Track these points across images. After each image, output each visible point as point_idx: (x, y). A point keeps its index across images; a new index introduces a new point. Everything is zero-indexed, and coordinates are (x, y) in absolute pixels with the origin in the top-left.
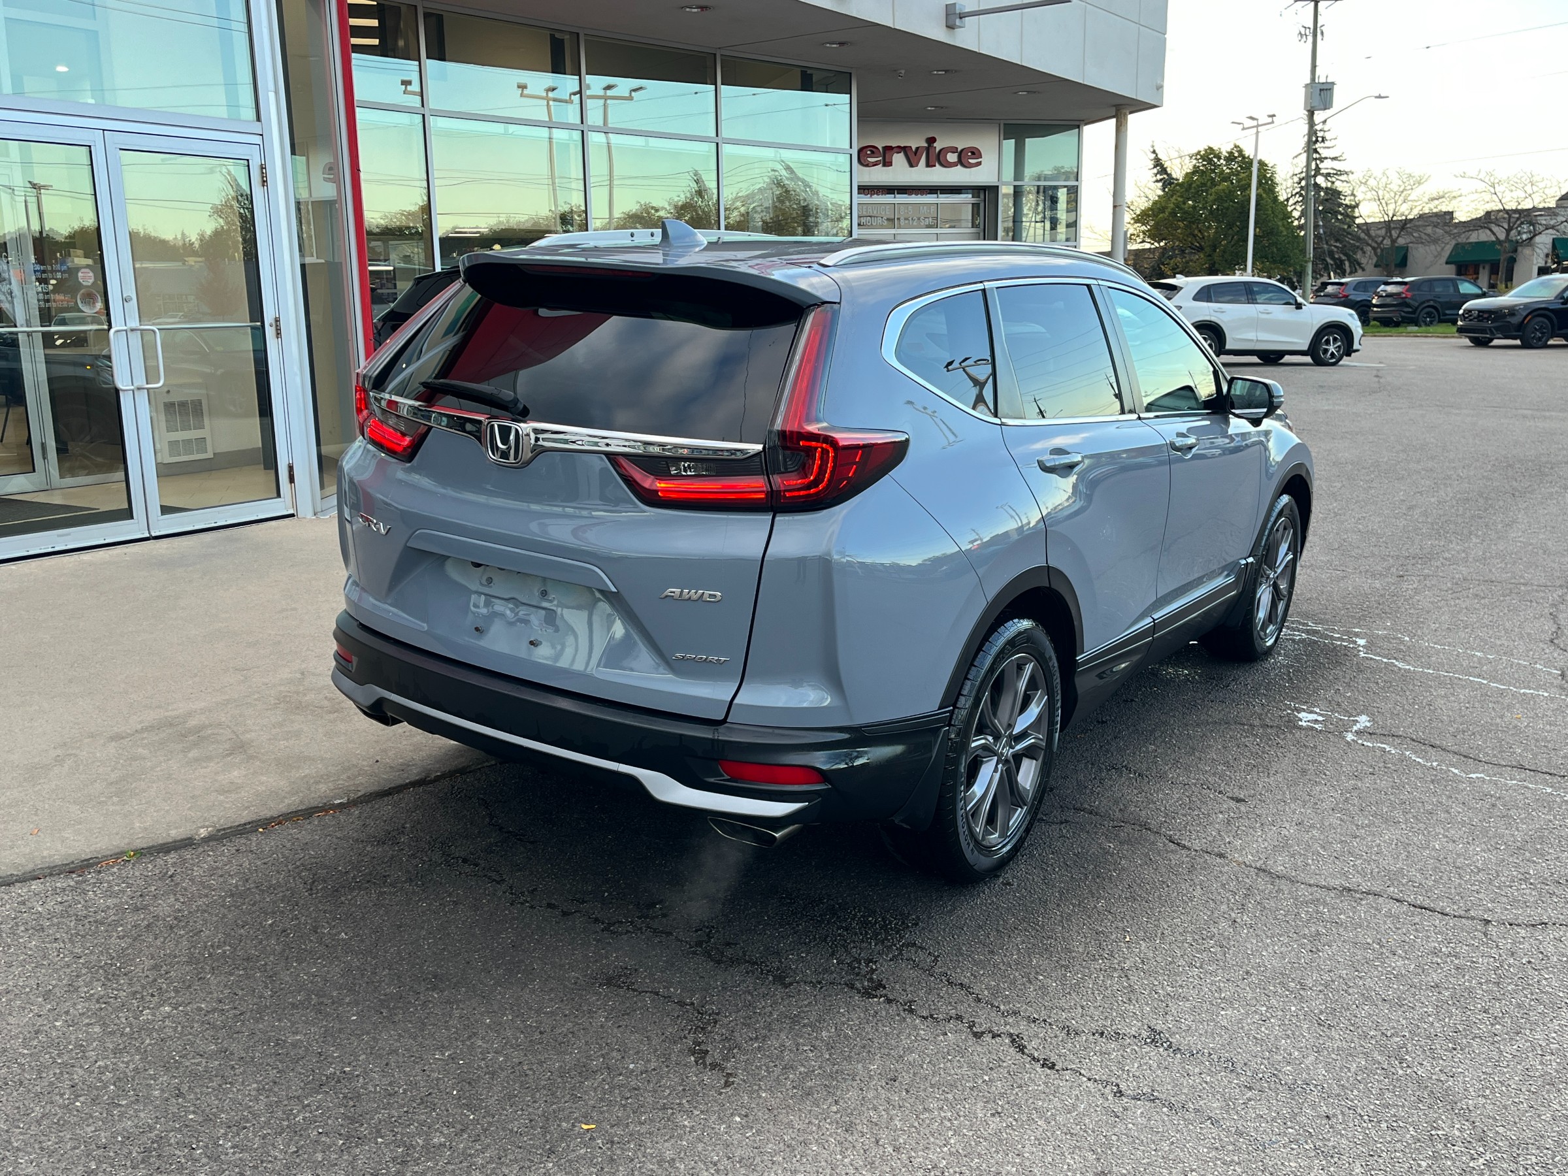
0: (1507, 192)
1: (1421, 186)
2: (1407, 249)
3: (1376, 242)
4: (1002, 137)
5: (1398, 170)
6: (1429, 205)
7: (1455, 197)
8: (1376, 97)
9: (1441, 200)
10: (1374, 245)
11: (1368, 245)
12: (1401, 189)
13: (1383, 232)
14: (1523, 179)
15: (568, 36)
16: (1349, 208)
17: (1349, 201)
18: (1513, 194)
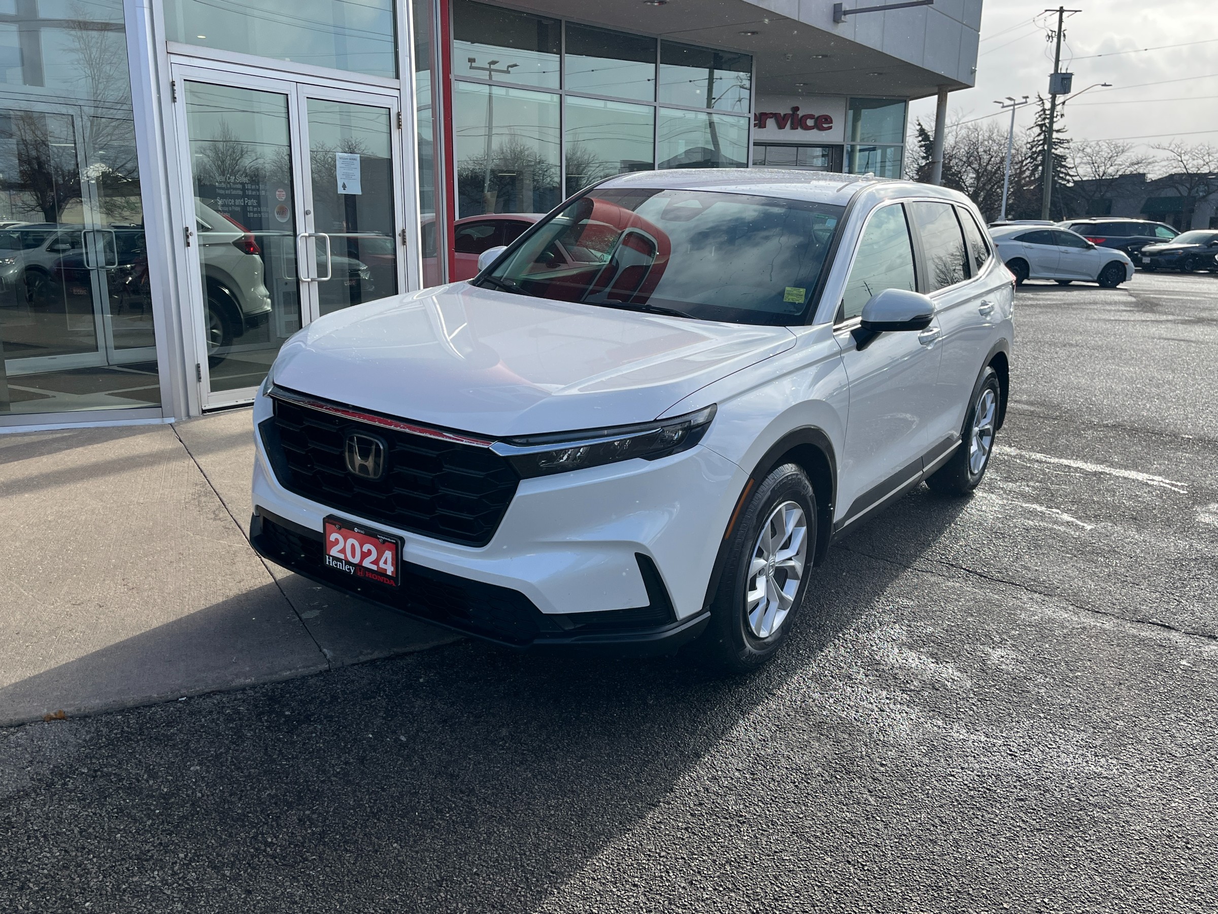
0: (1190, 160)
1: (1124, 154)
2: (1110, 201)
3: (1089, 196)
4: (848, 109)
5: (1108, 141)
6: (1130, 168)
7: (1150, 163)
8: (1103, 85)
9: (1140, 165)
10: (1087, 197)
11: (1083, 197)
12: (1109, 156)
13: (1094, 187)
14: (1202, 151)
15: (553, 22)
16: (1069, 168)
17: (1070, 164)
18: (1195, 162)
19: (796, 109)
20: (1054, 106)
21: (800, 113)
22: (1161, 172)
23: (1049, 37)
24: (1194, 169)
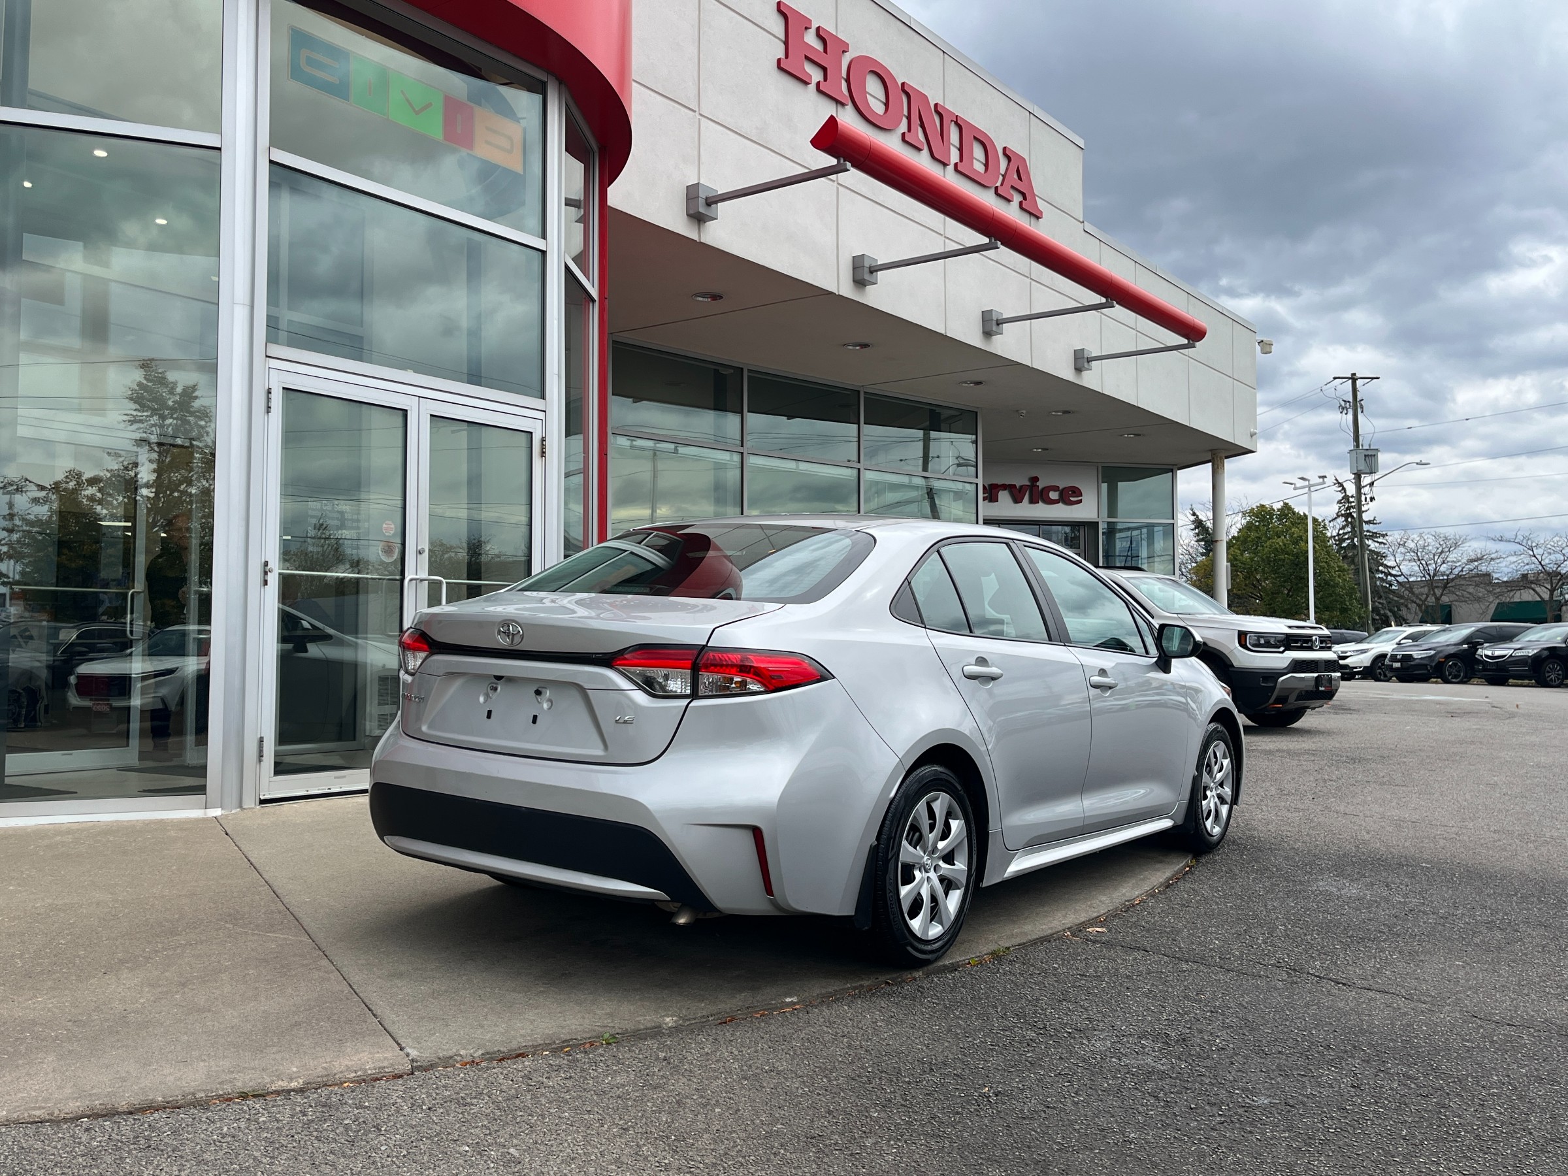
0: (1546, 555)
1: (1458, 548)
2: (1450, 606)
3: (1420, 600)
4: (1100, 480)
5: (1434, 534)
6: (1467, 566)
7: (1492, 559)
8: (1417, 464)
9: (1480, 562)
10: (1418, 601)
11: (1415, 603)
12: (1439, 550)
13: (1426, 590)
14: (1560, 543)
15: (732, 371)
16: (1390, 567)
17: (1389, 560)
18: (1552, 557)
19: (1035, 480)
20: (1359, 488)
21: (1041, 484)
22: (1511, 570)
23: (1343, 408)
24: (1552, 565)
